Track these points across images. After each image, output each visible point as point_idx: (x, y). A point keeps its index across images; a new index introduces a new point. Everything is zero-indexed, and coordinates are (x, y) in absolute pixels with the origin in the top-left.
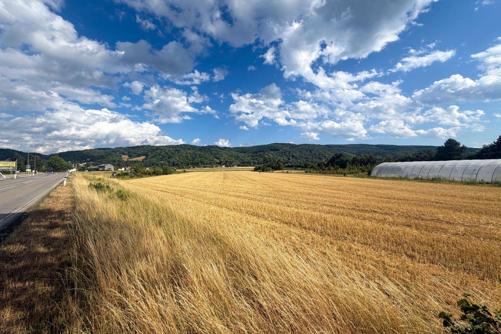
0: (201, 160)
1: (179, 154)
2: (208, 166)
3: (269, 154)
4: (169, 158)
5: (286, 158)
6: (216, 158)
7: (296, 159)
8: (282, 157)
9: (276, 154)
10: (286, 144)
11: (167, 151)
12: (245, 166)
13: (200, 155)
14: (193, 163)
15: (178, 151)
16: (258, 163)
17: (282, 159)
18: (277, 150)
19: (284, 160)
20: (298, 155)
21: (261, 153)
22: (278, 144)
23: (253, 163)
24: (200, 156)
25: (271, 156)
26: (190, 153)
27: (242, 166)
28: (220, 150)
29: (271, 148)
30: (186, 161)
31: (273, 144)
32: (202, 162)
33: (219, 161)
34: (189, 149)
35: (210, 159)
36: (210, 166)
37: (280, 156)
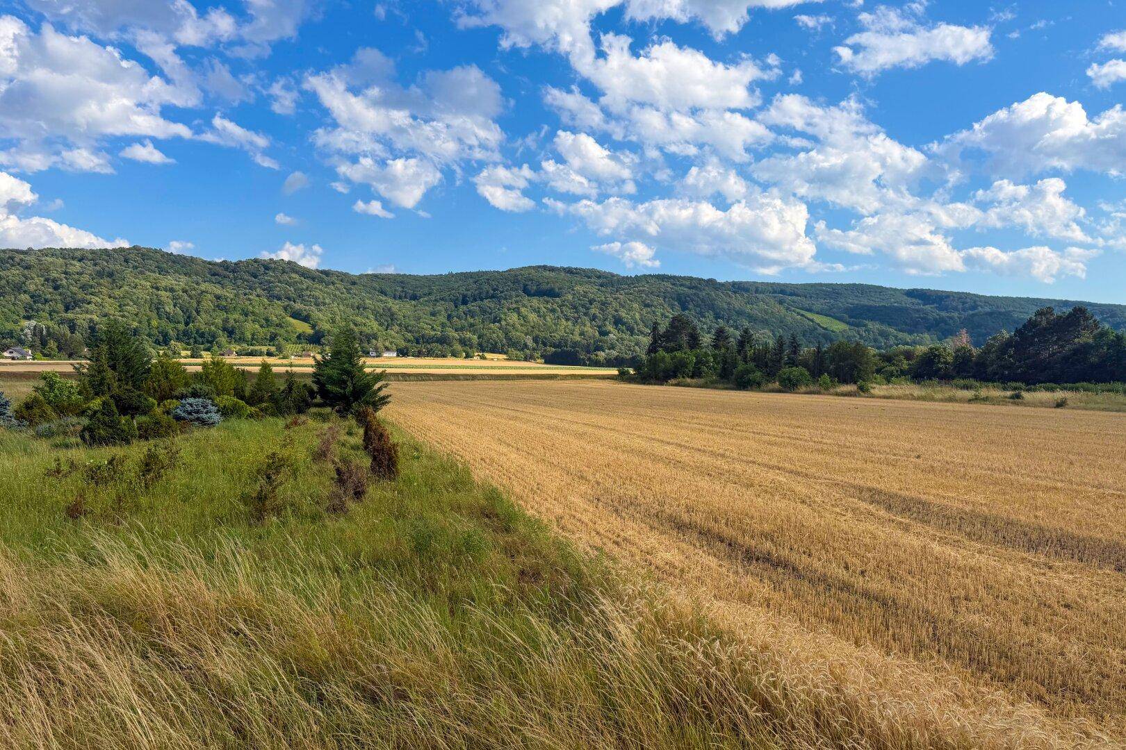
0: (226, 321)
1: (117, 292)
2: (264, 349)
3: (522, 309)
4: (67, 309)
5: (590, 330)
6: (296, 315)
7: (632, 334)
8: (576, 322)
9: (553, 311)
10: (584, 271)
11: (54, 275)
12: (430, 354)
13: (218, 297)
14: (186, 333)
15: (111, 275)
16: (480, 345)
17: (577, 330)
18: (551, 294)
19: (582, 334)
20: (637, 316)
21: (487, 303)
22: (552, 269)
23: (463, 342)
24: (221, 305)
25: (533, 317)
26: (172, 290)
27: (419, 354)
28: (310, 282)
29: (525, 286)
30: (154, 323)
31: (533, 268)
32: (230, 333)
33: (310, 331)
34: (161, 271)
35: (267, 320)
36: (273, 349)
37: (567, 320)
